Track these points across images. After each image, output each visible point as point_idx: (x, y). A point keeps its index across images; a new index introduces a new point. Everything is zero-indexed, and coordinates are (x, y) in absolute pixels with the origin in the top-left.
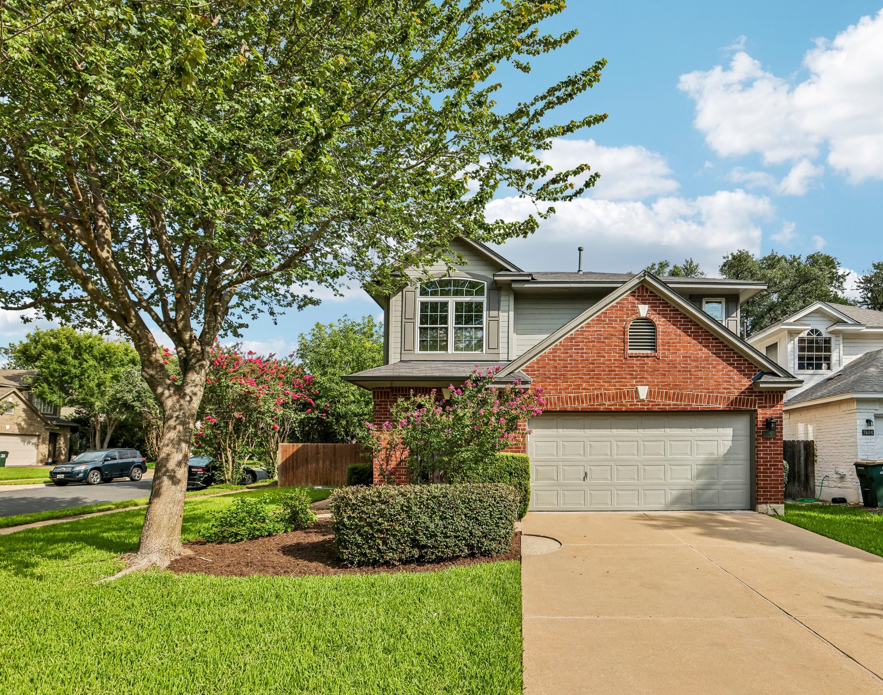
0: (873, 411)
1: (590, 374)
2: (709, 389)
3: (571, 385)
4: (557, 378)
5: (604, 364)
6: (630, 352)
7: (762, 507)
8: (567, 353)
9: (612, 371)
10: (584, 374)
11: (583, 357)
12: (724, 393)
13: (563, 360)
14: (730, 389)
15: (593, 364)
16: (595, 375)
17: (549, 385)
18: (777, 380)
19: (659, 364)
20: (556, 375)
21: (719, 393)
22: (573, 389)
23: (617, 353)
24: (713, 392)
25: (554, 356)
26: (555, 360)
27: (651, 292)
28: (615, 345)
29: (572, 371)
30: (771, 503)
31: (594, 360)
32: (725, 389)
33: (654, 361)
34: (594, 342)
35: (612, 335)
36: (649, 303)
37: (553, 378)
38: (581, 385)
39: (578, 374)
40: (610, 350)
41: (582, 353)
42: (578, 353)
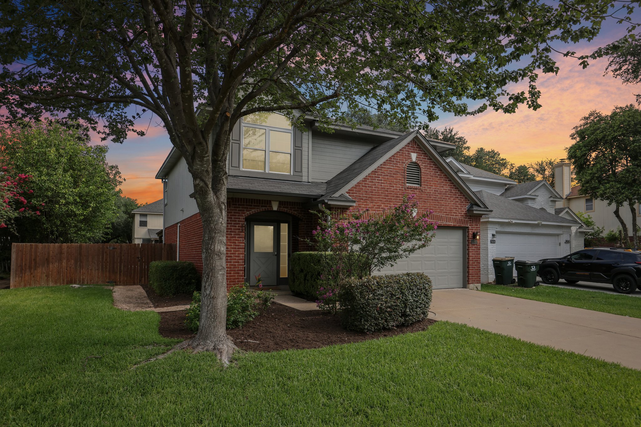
0: (495, 229)
1: (385, 198)
2: (447, 213)
3: (375, 205)
4: (367, 200)
5: (394, 192)
6: (407, 185)
7: (471, 286)
8: (373, 182)
9: (398, 197)
10: (383, 198)
11: (381, 186)
12: (454, 215)
13: (370, 187)
14: (456, 213)
15: (388, 191)
16: (389, 199)
17: (363, 204)
18: (479, 209)
19: (422, 194)
20: (367, 197)
21: (451, 215)
22: (376, 208)
23: (400, 185)
24: (448, 215)
25: (365, 184)
26: (366, 187)
27: (418, 145)
28: (399, 180)
29: (375, 195)
30: (475, 283)
31: (388, 189)
32: (454, 213)
33: (420, 192)
34: (387, 176)
35: (398, 172)
36: (417, 153)
37: (365, 199)
38: (381, 206)
39: (379, 198)
40: (396, 182)
41: (382, 183)
42: (379, 183)
